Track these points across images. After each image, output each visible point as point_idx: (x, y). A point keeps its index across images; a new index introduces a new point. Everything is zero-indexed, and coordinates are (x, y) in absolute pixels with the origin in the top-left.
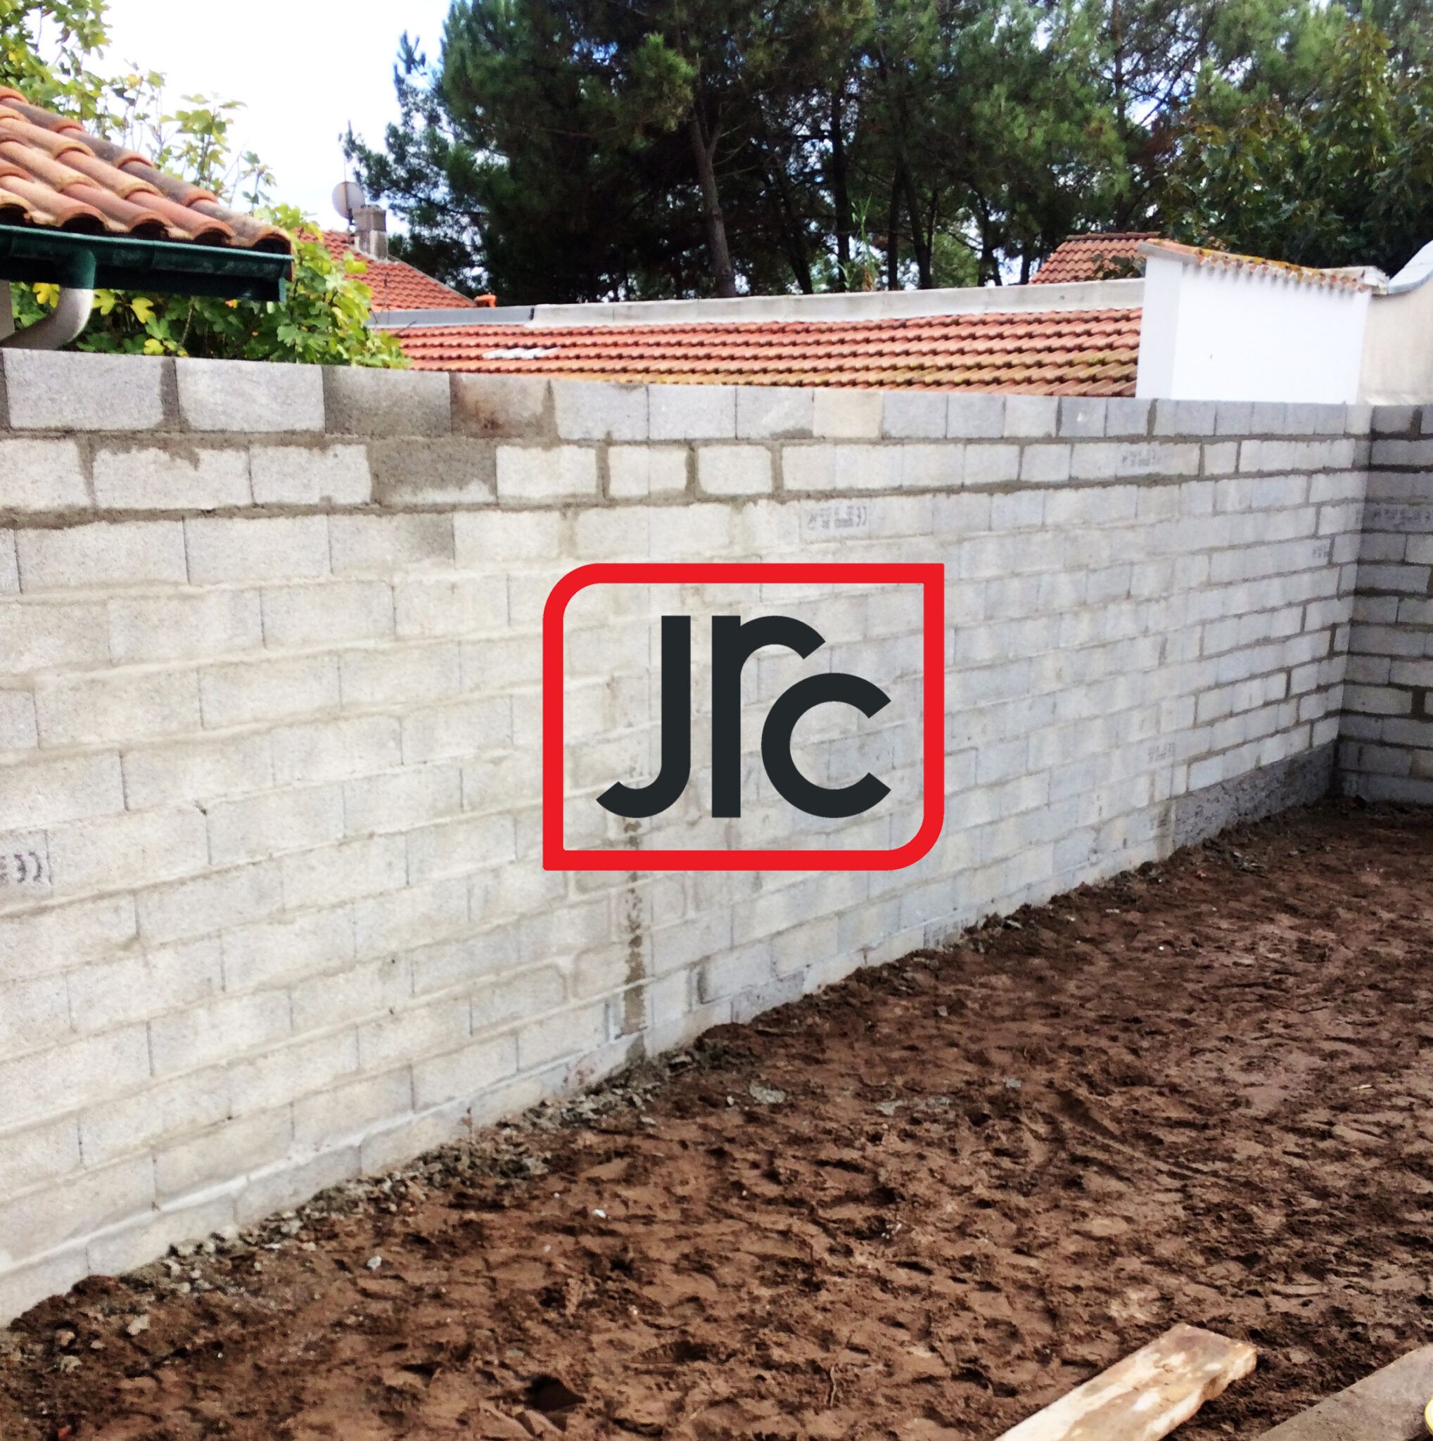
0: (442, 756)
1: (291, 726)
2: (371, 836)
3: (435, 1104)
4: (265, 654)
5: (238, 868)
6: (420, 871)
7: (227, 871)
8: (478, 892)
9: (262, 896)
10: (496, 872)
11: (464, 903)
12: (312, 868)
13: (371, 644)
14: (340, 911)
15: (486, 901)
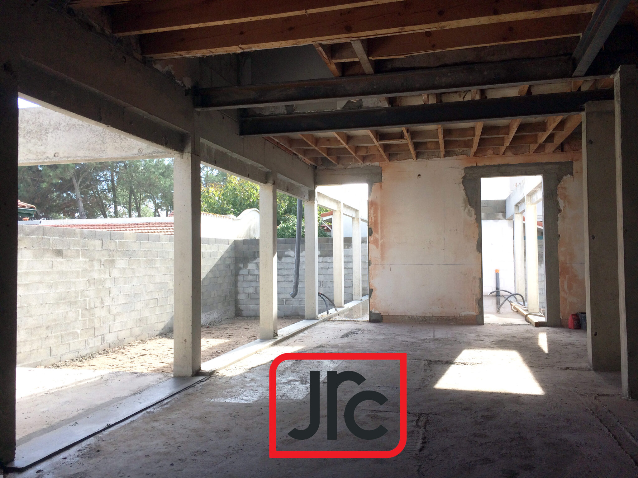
0: (58, 291)
1: (35, 283)
2: (46, 303)
3: (54, 356)
4: (32, 271)
5: (25, 306)
6: (54, 310)
7: (23, 307)
8: (64, 316)
9: (28, 312)
10: (67, 313)
11: (61, 317)
12: (36, 308)
13: (48, 270)
14: (40, 316)
15: (65, 318)
